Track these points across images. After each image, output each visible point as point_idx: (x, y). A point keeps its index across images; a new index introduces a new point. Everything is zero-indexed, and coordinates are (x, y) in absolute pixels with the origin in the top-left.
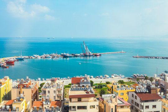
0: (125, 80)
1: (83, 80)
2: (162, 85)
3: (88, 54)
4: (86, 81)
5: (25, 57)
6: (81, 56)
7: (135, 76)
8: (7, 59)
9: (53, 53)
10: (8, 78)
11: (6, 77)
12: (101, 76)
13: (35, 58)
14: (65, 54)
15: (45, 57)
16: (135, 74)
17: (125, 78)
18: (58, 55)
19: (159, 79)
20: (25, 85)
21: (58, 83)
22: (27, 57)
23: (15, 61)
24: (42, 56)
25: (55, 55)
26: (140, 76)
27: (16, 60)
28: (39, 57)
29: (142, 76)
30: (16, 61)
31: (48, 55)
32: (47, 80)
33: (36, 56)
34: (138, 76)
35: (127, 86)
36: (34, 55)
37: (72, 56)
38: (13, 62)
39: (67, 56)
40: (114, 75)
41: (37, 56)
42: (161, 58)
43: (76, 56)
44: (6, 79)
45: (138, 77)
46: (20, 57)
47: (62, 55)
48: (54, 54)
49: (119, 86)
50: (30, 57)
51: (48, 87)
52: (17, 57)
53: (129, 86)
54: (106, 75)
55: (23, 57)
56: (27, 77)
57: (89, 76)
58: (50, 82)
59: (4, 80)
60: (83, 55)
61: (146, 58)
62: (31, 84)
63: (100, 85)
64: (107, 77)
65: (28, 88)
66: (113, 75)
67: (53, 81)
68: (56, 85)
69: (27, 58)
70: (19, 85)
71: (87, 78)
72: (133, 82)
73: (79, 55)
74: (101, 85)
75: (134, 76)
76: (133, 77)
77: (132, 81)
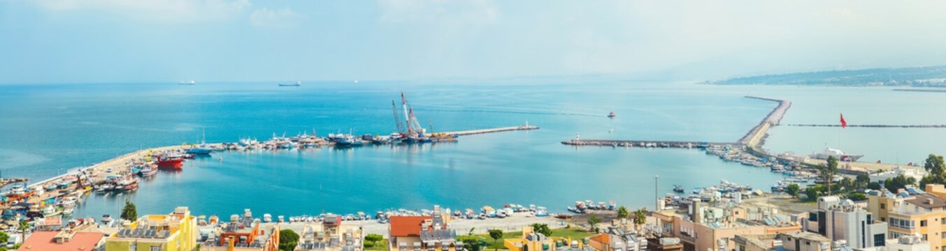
0: (553, 225)
1: (430, 224)
2: (685, 234)
3: (415, 136)
4: (439, 228)
5: (213, 145)
6: (392, 142)
7: (582, 210)
8: (158, 154)
9: (302, 134)
10: (187, 214)
11: (179, 209)
12: (469, 211)
13: (245, 151)
14: (340, 135)
15: (278, 147)
16: (579, 203)
17: (547, 215)
18: (318, 140)
19: (673, 217)
20: (242, 237)
21: (345, 232)
22: (219, 146)
23: (185, 158)
24: (268, 143)
25: (308, 140)
26: (598, 209)
27: (187, 155)
28: (259, 148)
29: (603, 209)
30: (189, 158)
31: (287, 140)
32: (291, 219)
33: (247, 143)
34: (590, 208)
35: (575, 242)
36: (243, 141)
37: (363, 142)
38: (179, 162)
39: (349, 141)
40: (513, 206)
41: (253, 142)
42: (655, 144)
43: (378, 143)
44: (181, 215)
45: (589, 211)
46: (198, 146)
47: (331, 140)
48: (305, 137)
49: (550, 245)
50: (231, 147)
51: (317, 245)
52: (188, 147)
53: (581, 243)
54: (487, 208)
55: (208, 147)
56: (248, 213)
57: (448, 211)
58: (319, 228)
59: (174, 218)
60: (398, 139)
61: (604, 145)
62: (260, 233)
63: (470, 241)
64: (488, 214)
65: (253, 246)
66: (510, 207)
67: (330, 225)
68: (341, 240)
69: (222, 148)
70: (223, 236)
71: (443, 218)
72: (579, 231)
73: (385, 138)
74: (474, 241)
75: (578, 207)
76: (574, 211)
77: (573, 226)
